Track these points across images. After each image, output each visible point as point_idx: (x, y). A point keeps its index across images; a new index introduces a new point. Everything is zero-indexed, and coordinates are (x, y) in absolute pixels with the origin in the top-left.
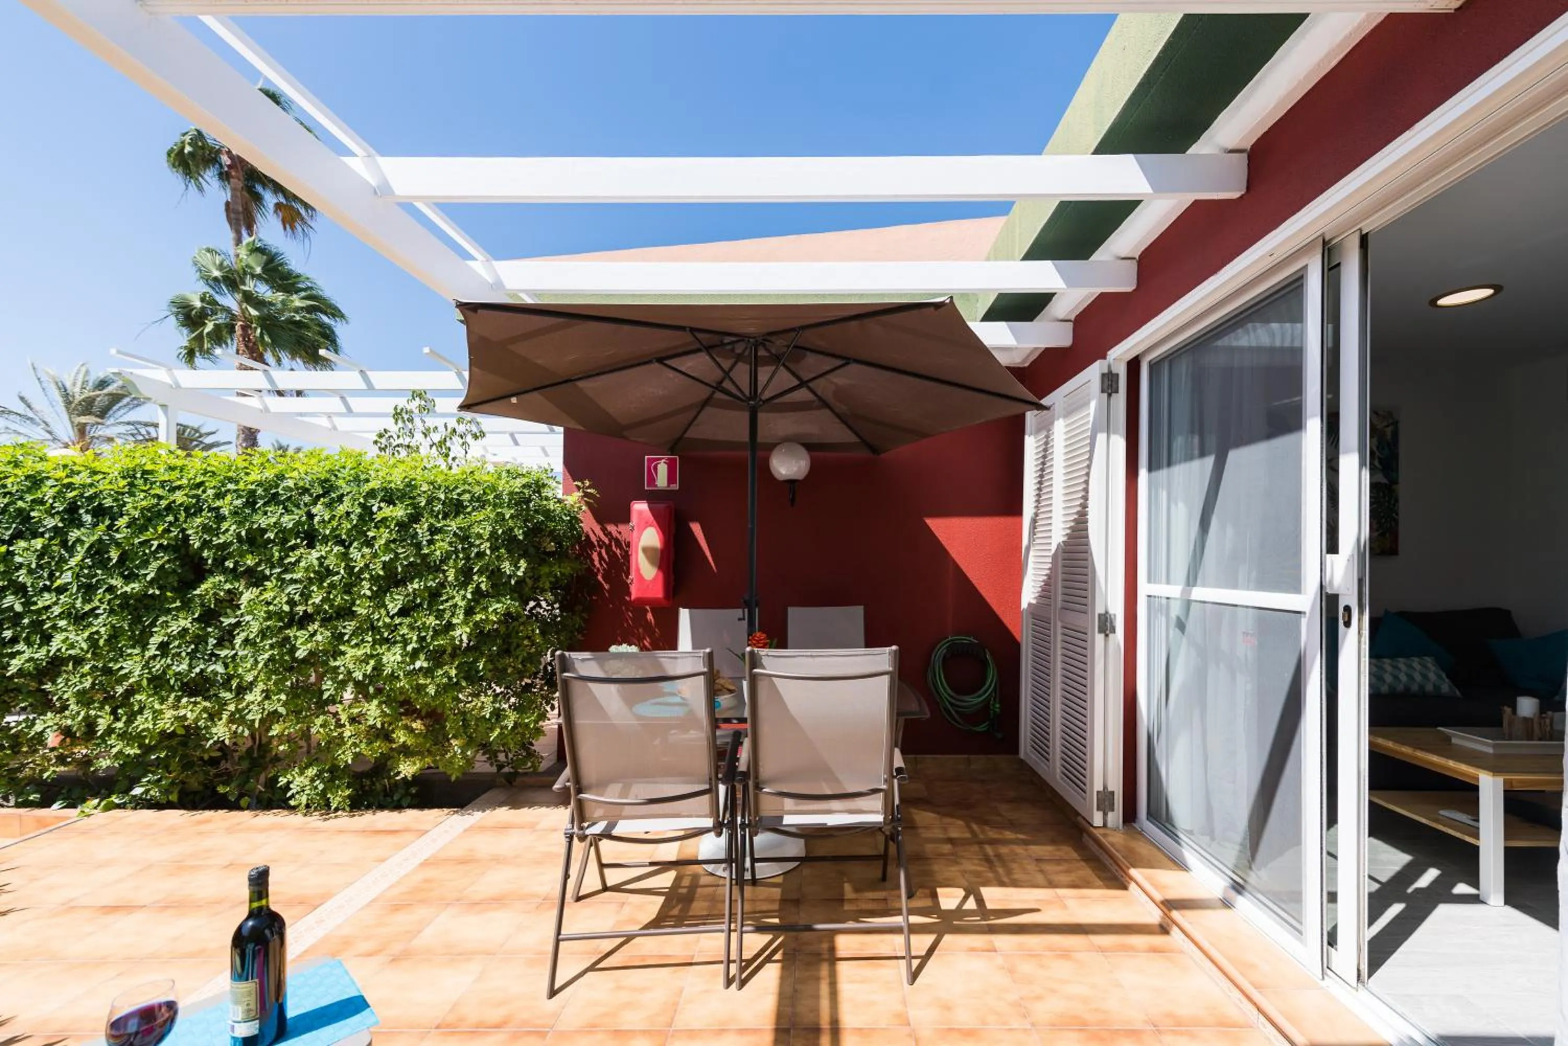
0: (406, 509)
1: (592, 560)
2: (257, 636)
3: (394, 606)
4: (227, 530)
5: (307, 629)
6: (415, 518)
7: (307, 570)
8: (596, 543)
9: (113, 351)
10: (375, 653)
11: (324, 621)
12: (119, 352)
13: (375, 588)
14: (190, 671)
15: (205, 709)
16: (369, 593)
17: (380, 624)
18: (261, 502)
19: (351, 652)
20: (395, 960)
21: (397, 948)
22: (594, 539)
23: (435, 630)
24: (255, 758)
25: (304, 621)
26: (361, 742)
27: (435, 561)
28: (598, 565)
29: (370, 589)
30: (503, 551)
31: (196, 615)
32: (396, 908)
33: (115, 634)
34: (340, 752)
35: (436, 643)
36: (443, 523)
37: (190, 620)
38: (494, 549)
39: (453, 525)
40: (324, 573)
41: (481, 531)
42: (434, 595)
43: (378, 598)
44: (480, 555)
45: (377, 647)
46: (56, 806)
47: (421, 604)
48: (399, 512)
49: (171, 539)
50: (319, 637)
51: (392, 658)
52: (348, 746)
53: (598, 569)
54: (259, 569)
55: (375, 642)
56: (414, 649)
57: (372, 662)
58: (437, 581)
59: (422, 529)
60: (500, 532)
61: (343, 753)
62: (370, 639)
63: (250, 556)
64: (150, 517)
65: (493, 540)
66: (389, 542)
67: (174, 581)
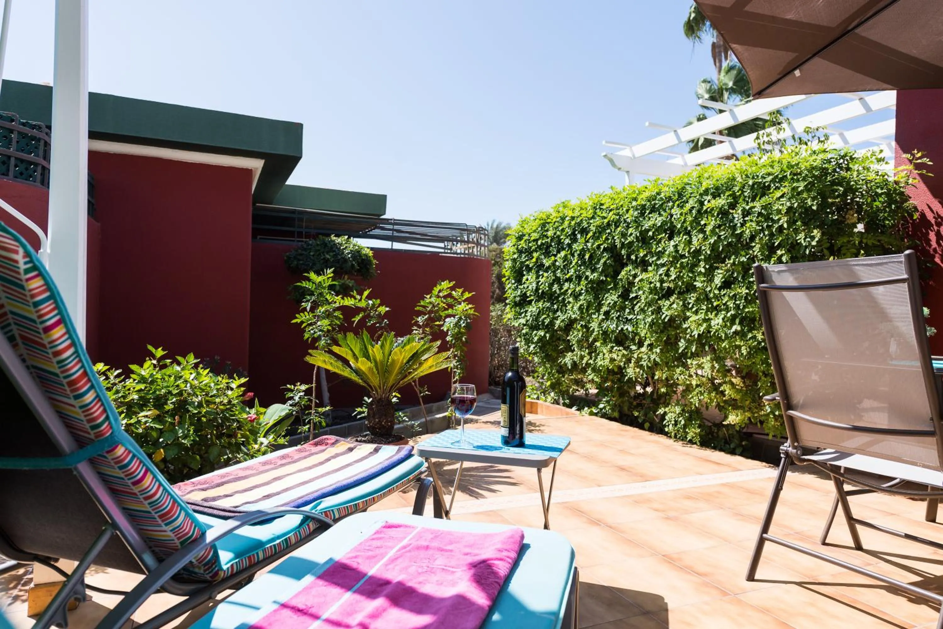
0: (727, 199)
1: (928, 241)
2: (645, 306)
3: (718, 280)
4: (631, 234)
5: (669, 300)
6: (733, 206)
7: (669, 256)
8: (933, 221)
9: (604, 142)
10: (707, 318)
11: (680, 293)
12: (606, 142)
13: (707, 267)
14: (617, 329)
15: (623, 355)
16: (703, 270)
17: (712, 295)
18: (648, 212)
19: (694, 318)
20: (668, 518)
21: (672, 514)
22: (930, 217)
23: (746, 298)
24: (655, 399)
25: (669, 293)
26: (704, 392)
27: (746, 240)
28: (934, 244)
29: (704, 267)
30: (799, 223)
31: (620, 294)
32: (689, 498)
33: (589, 305)
34: (691, 396)
35: (747, 310)
36: (751, 205)
37: (617, 296)
38: (791, 223)
39: (758, 206)
40: (677, 257)
41: (780, 207)
42: (746, 268)
43: (709, 274)
44: (781, 228)
45: (709, 313)
46: (574, 408)
47: (736, 279)
48: (721, 202)
49: (608, 244)
50: (675, 306)
51: (717, 321)
52: (695, 393)
53: (935, 250)
54: (647, 259)
55: (708, 310)
56: (731, 315)
57: (705, 325)
58: (747, 257)
59: (737, 215)
60: (796, 205)
61: (692, 397)
62: (705, 307)
63: (641, 250)
64: (601, 230)
65: (792, 215)
66: (715, 228)
67: (611, 270)
